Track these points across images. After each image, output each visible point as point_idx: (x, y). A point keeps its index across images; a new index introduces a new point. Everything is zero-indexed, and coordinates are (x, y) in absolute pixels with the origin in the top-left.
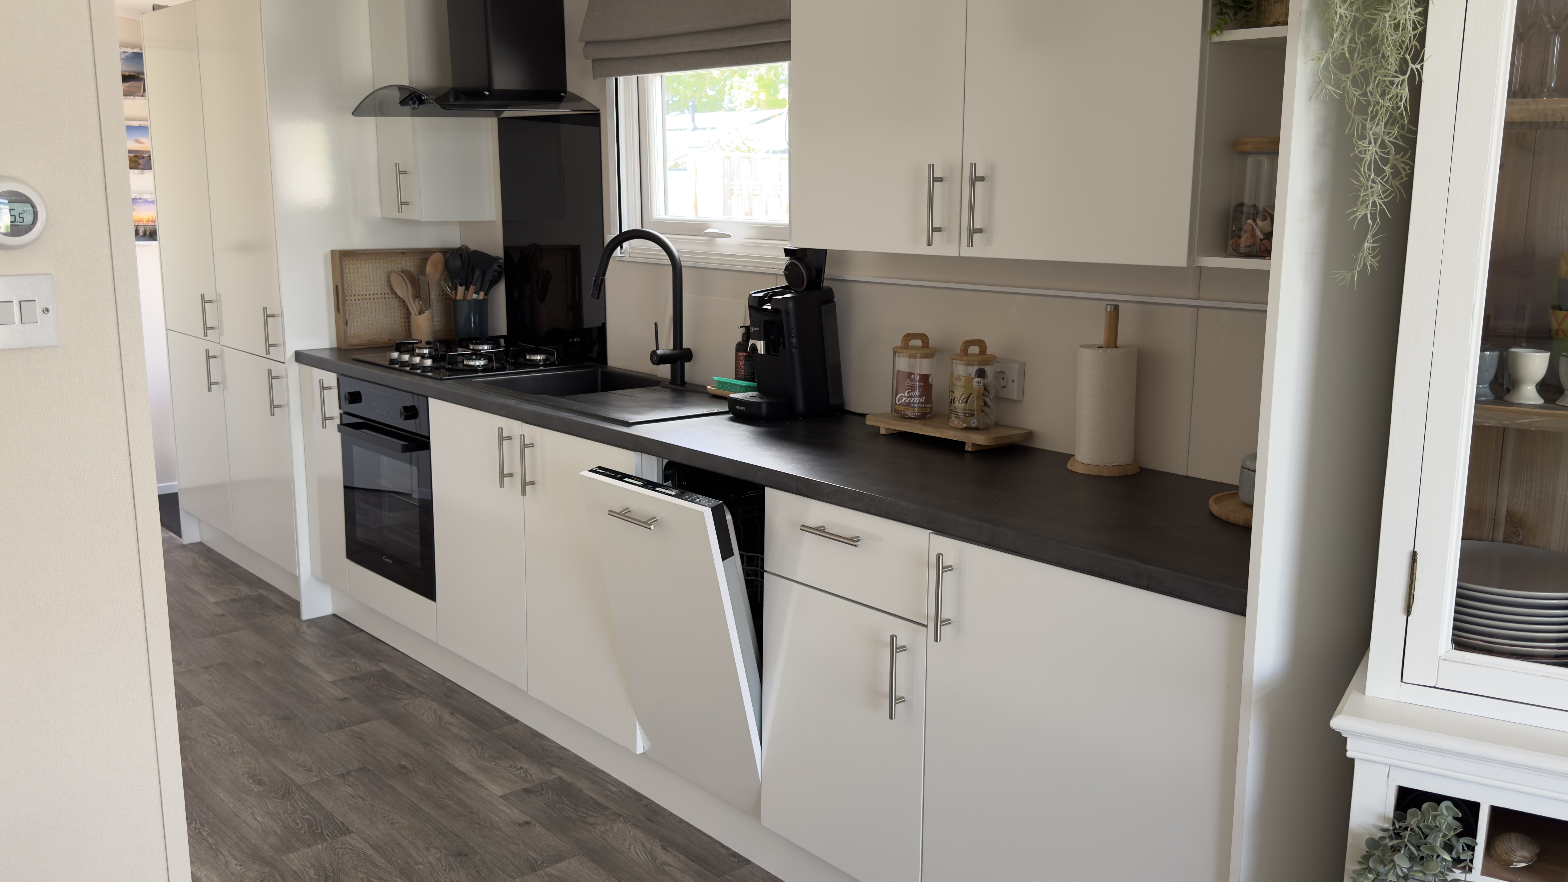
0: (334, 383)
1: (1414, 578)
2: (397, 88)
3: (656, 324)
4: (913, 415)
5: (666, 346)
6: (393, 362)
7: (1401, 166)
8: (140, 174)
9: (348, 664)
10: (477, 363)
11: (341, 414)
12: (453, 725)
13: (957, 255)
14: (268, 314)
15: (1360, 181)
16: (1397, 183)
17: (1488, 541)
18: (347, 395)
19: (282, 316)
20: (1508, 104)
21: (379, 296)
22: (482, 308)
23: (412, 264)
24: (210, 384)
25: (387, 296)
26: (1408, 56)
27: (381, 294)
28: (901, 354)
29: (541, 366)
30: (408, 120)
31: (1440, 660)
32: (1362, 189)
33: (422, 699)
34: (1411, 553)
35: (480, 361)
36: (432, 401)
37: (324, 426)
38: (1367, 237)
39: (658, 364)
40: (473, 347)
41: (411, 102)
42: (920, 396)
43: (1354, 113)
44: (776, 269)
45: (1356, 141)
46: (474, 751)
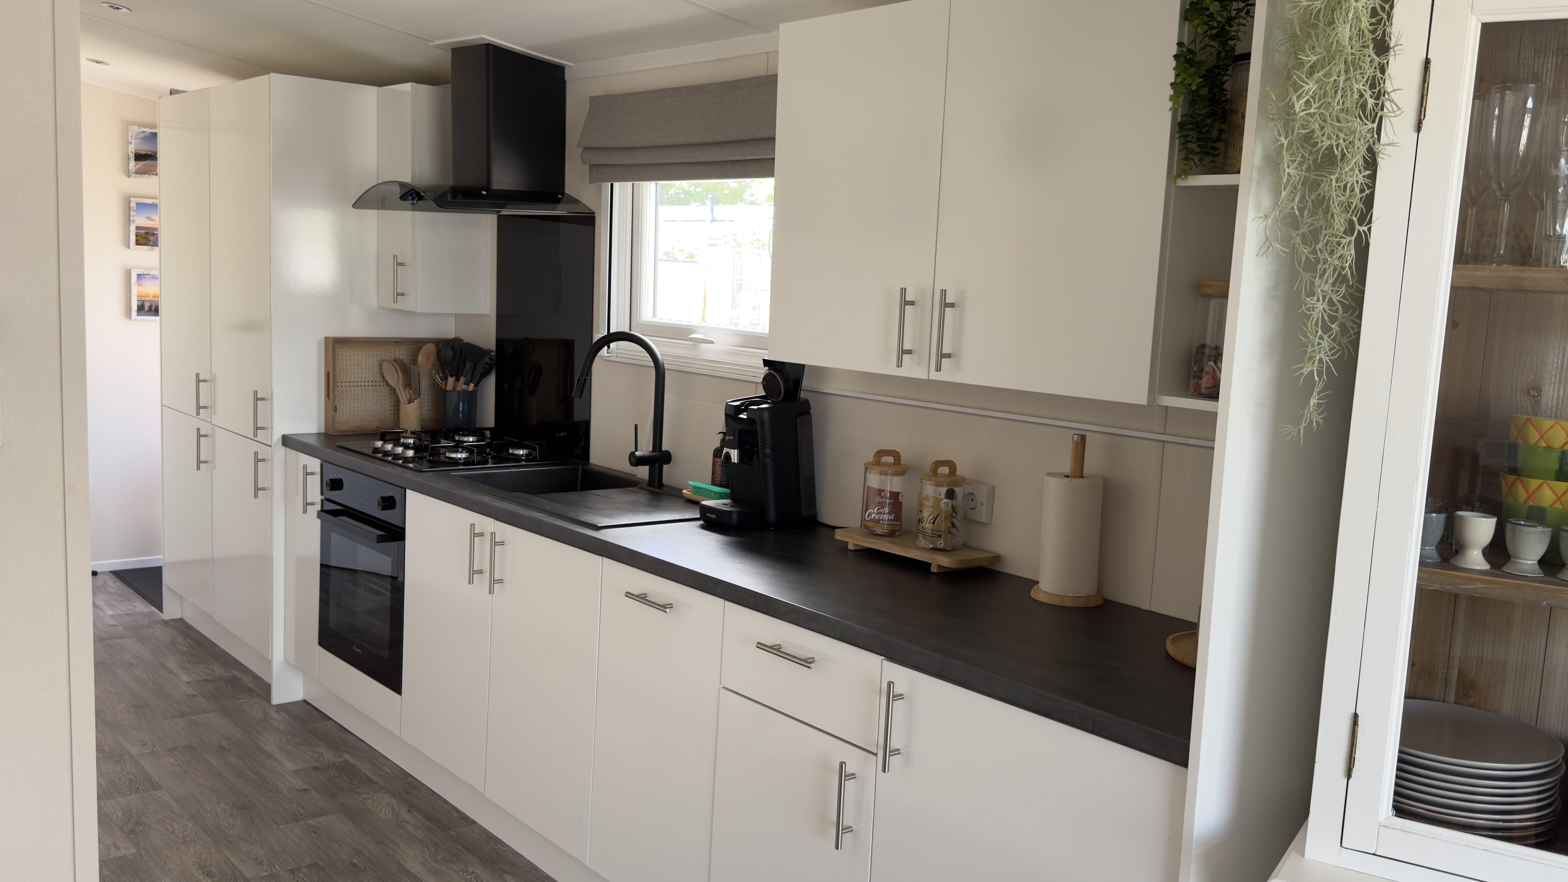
0: (318, 469)
1: (1355, 740)
2: (398, 184)
3: (636, 426)
4: (882, 532)
5: (645, 448)
6: (376, 450)
7: (1349, 324)
8: (150, 250)
9: (312, 753)
10: (459, 456)
11: (322, 501)
12: (408, 823)
13: (926, 377)
14: (258, 397)
15: (1307, 337)
16: (1345, 340)
17: (1439, 701)
18: (329, 482)
19: (272, 399)
20: (1454, 268)
21: (370, 384)
22: (471, 399)
23: (405, 353)
24: (199, 462)
25: (378, 383)
26: (1354, 217)
27: (372, 382)
28: (872, 471)
29: (523, 461)
30: (409, 214)
31: (1380, 827)
32: (1309, 344)
33: (381, 795)
34: (1352, 715)
35: (461, 454)
36: (409, 493)
37: (305, 511)
38: (1313, 394)
39: (636, 466)
40: (459, 438)
41: (410, 198)
42: (889, 513)
43: (1302, 271)
44: (756, 377)
45: (1304, 298)
46: (427, 853)
